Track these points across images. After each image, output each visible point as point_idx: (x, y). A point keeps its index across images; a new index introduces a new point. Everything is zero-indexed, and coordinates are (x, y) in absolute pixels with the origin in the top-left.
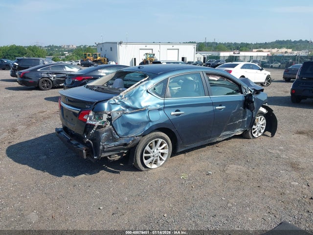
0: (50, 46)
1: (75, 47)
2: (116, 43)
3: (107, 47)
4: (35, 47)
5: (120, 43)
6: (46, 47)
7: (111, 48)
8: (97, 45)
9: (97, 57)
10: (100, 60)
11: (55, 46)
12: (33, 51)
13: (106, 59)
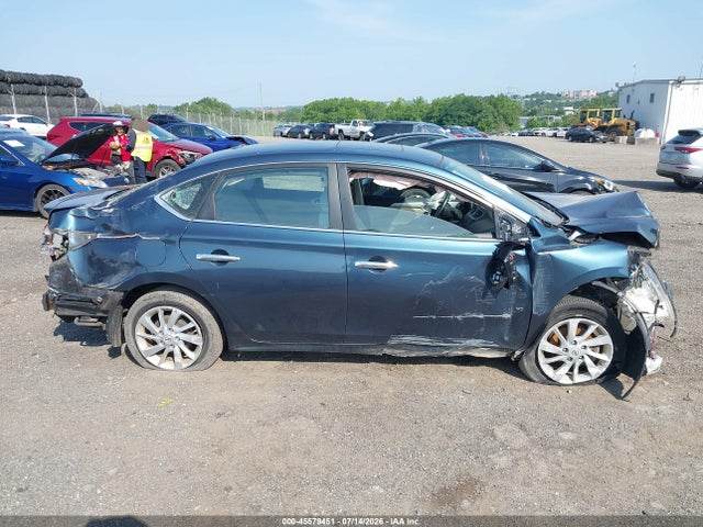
0: (536, 95)
1: (593, 94)
2: (667, 82)
3: (642, 94)
4: (502, 98)
5: (679, 82)
6: (527, 97)
7: (652, 95)
8: (621, 89)
9: (610, 119)
10: (615, 126)
11: (548, 94)
12: (495, 106)
13: (632, 123)
